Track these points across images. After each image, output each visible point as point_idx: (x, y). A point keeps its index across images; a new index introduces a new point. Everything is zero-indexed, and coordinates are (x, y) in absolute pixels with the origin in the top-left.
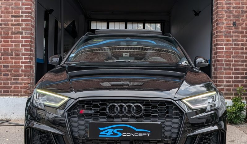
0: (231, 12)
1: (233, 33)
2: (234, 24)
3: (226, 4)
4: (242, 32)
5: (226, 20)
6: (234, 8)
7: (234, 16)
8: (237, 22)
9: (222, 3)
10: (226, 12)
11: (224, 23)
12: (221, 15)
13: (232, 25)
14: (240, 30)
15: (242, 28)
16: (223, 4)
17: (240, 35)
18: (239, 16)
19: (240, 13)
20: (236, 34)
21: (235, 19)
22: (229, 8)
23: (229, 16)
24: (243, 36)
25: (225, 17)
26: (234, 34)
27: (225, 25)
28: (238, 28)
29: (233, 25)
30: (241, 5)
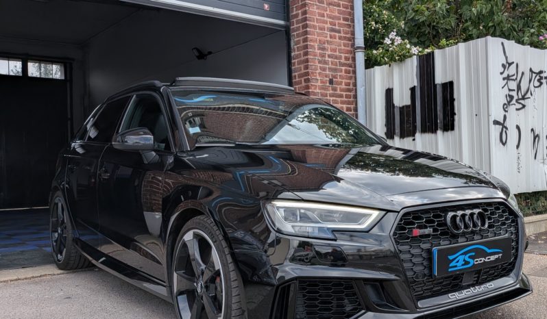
0: (325, 62)
1: (330, 96)
2: (331, 82)
3: (319, 49)
4: (341, 96)
5: (320, 73)
6: (329, 56)
7: (330, 69)
8: (334, 80)
9: (313, 47)
10: (320, 62)
11: (318, 80)
12: (313, 67)
13: (328, 84)
14: (338, 92)
15: (341, 90)
16: (315, 49)
17: (339, 99)
18: (335, 70)
19: (337, 65)
20: (334, 98)
21: (332, 75)
22: (323, 56)
23: (324, 69)
24: (343, 103)
25: (319, 71)
26: (331, 99)
27: (319, 84)
28: (335, 89)
29: (330, 84)
30: (337, 53)
